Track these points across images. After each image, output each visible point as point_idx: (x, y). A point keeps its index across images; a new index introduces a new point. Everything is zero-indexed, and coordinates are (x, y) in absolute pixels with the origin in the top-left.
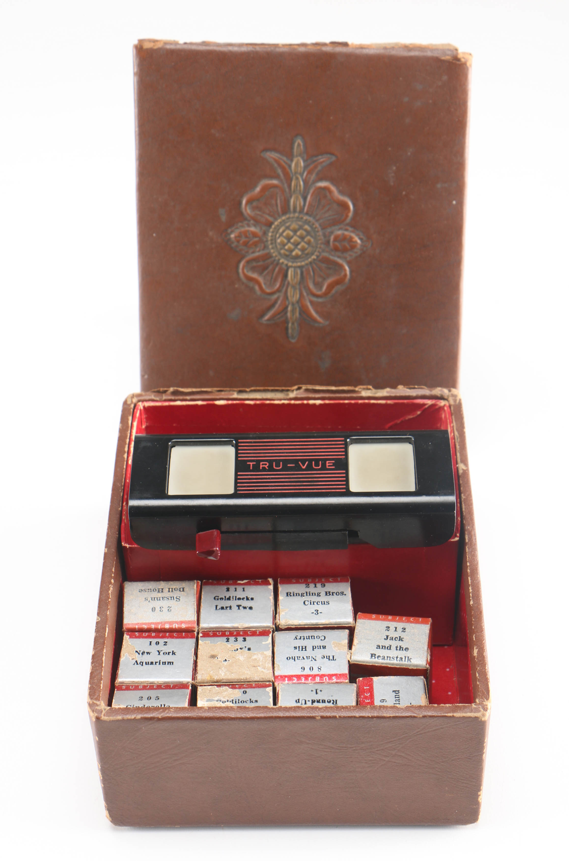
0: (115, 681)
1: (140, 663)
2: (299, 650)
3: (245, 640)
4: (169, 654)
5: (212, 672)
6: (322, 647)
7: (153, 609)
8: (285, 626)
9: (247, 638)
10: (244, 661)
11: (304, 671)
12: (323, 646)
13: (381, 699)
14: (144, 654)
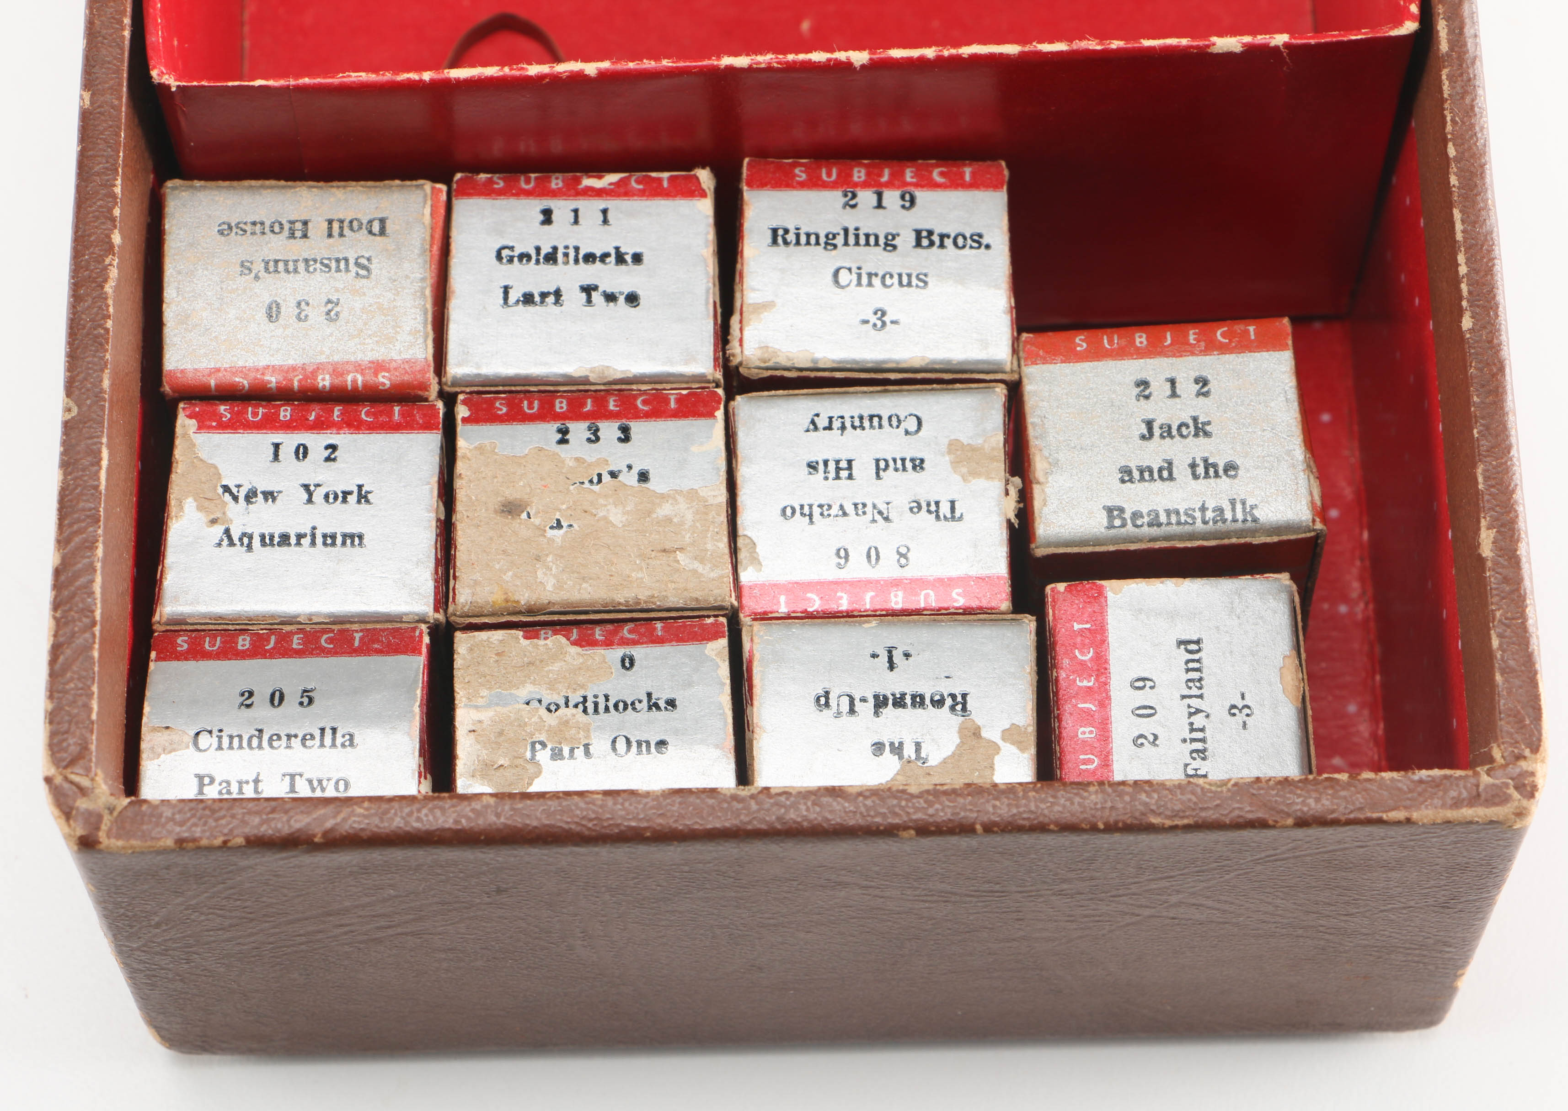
0: (151, 612)
1: (241, 539)
2: (826, 478)
3: (626, 436)
4: (345, 500)
5: (510, 573)
6: (909, 465)
7: (273, 312)
8: (760, 371)
9: (637, 427)
10: (623, 526)
11: (849, 563)
12: (912, 460)
13: (1136, 676)
14: (254, 500)
